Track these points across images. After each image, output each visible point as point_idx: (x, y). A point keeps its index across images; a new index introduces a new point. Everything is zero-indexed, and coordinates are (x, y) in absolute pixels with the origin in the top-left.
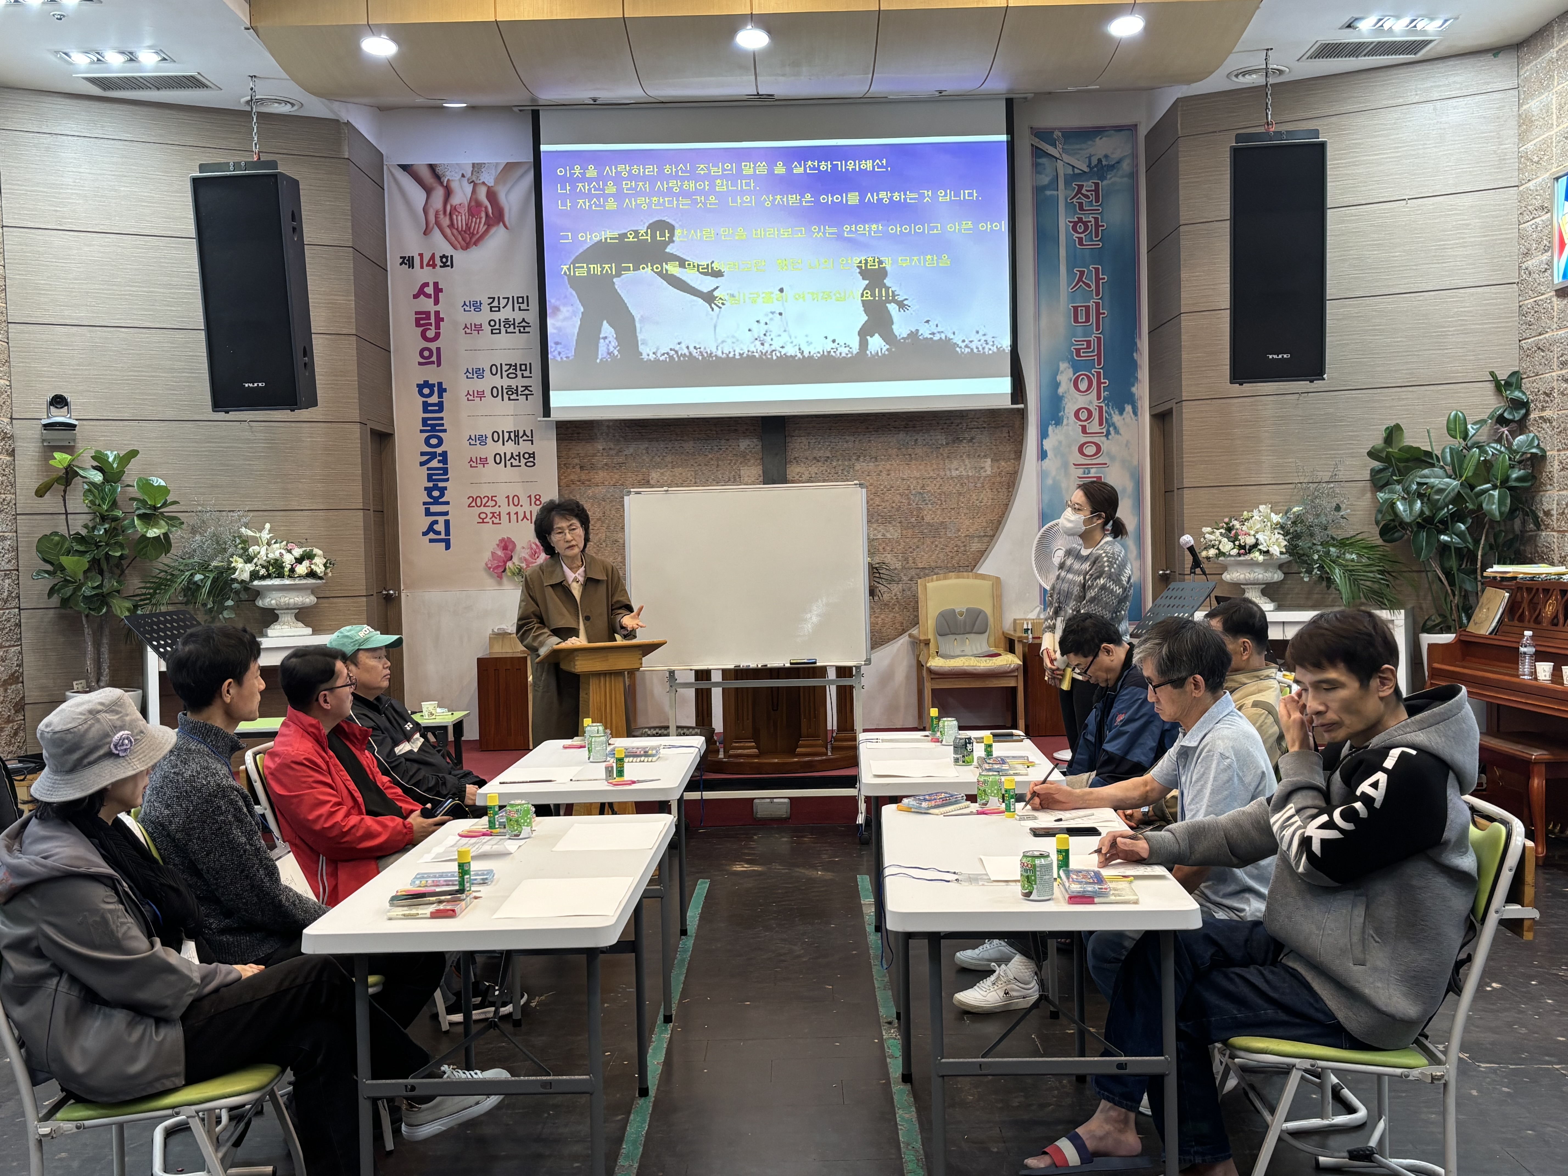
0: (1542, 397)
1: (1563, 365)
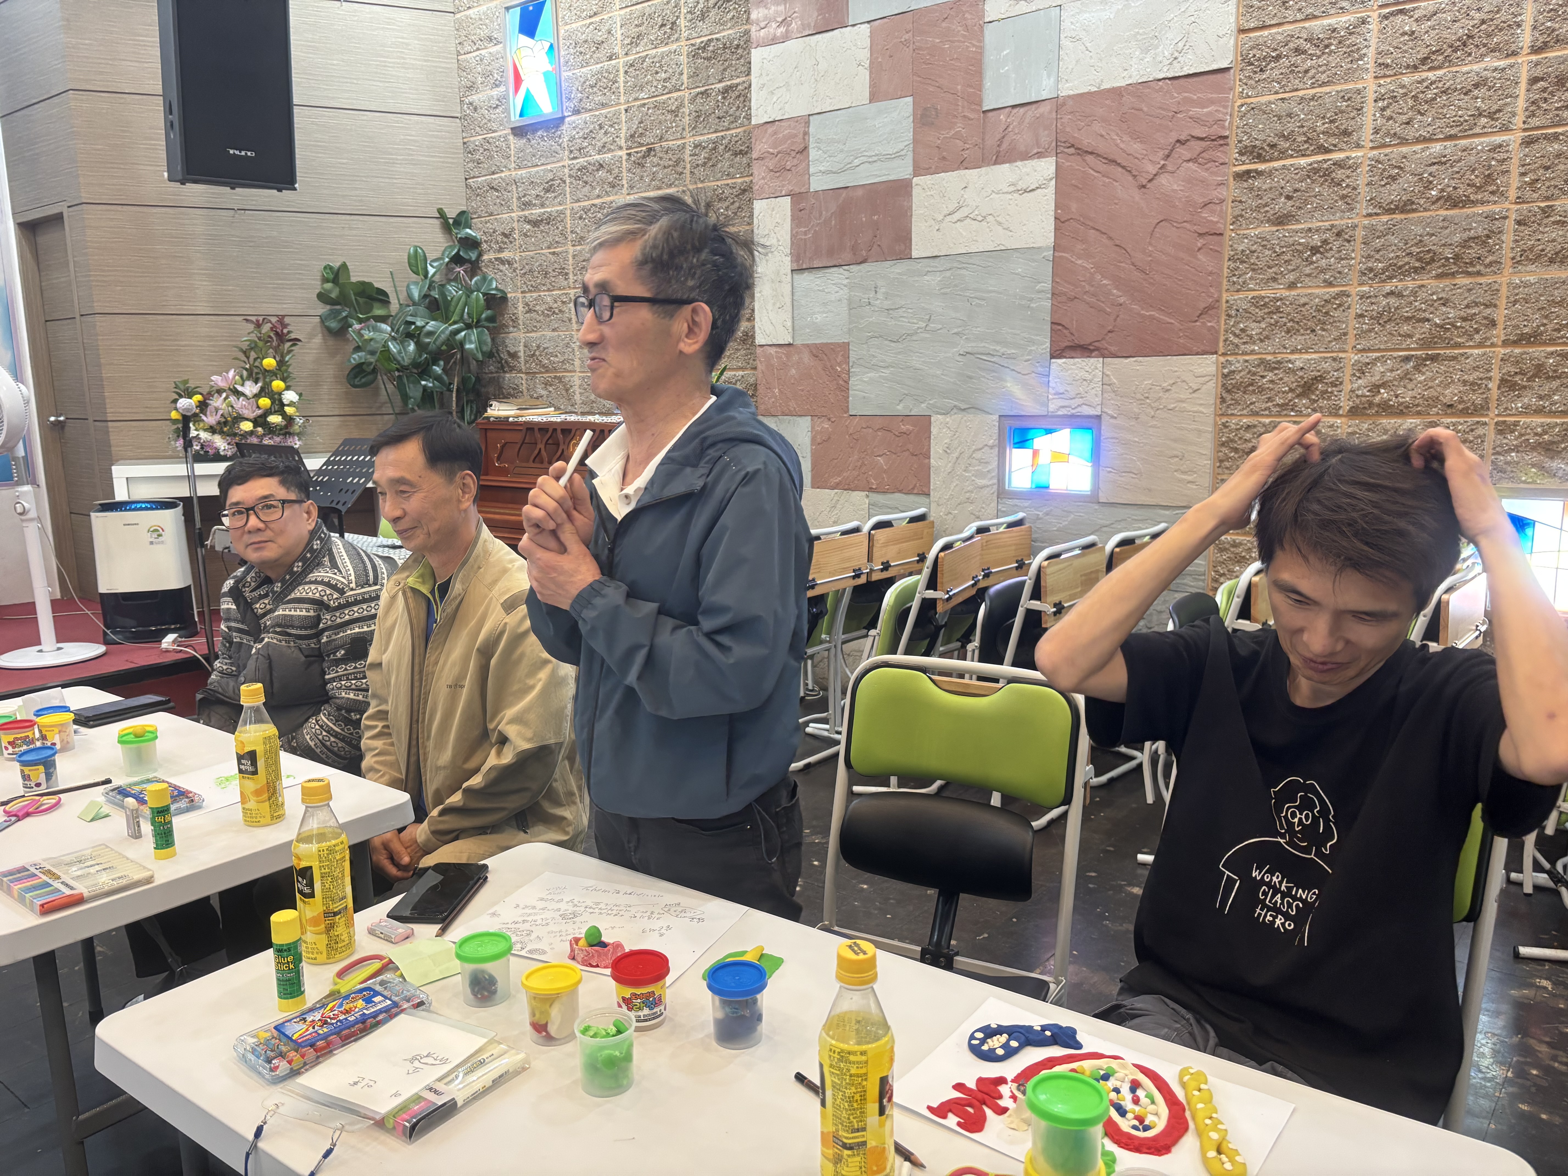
0: (499, 238)
1: (527, 205)
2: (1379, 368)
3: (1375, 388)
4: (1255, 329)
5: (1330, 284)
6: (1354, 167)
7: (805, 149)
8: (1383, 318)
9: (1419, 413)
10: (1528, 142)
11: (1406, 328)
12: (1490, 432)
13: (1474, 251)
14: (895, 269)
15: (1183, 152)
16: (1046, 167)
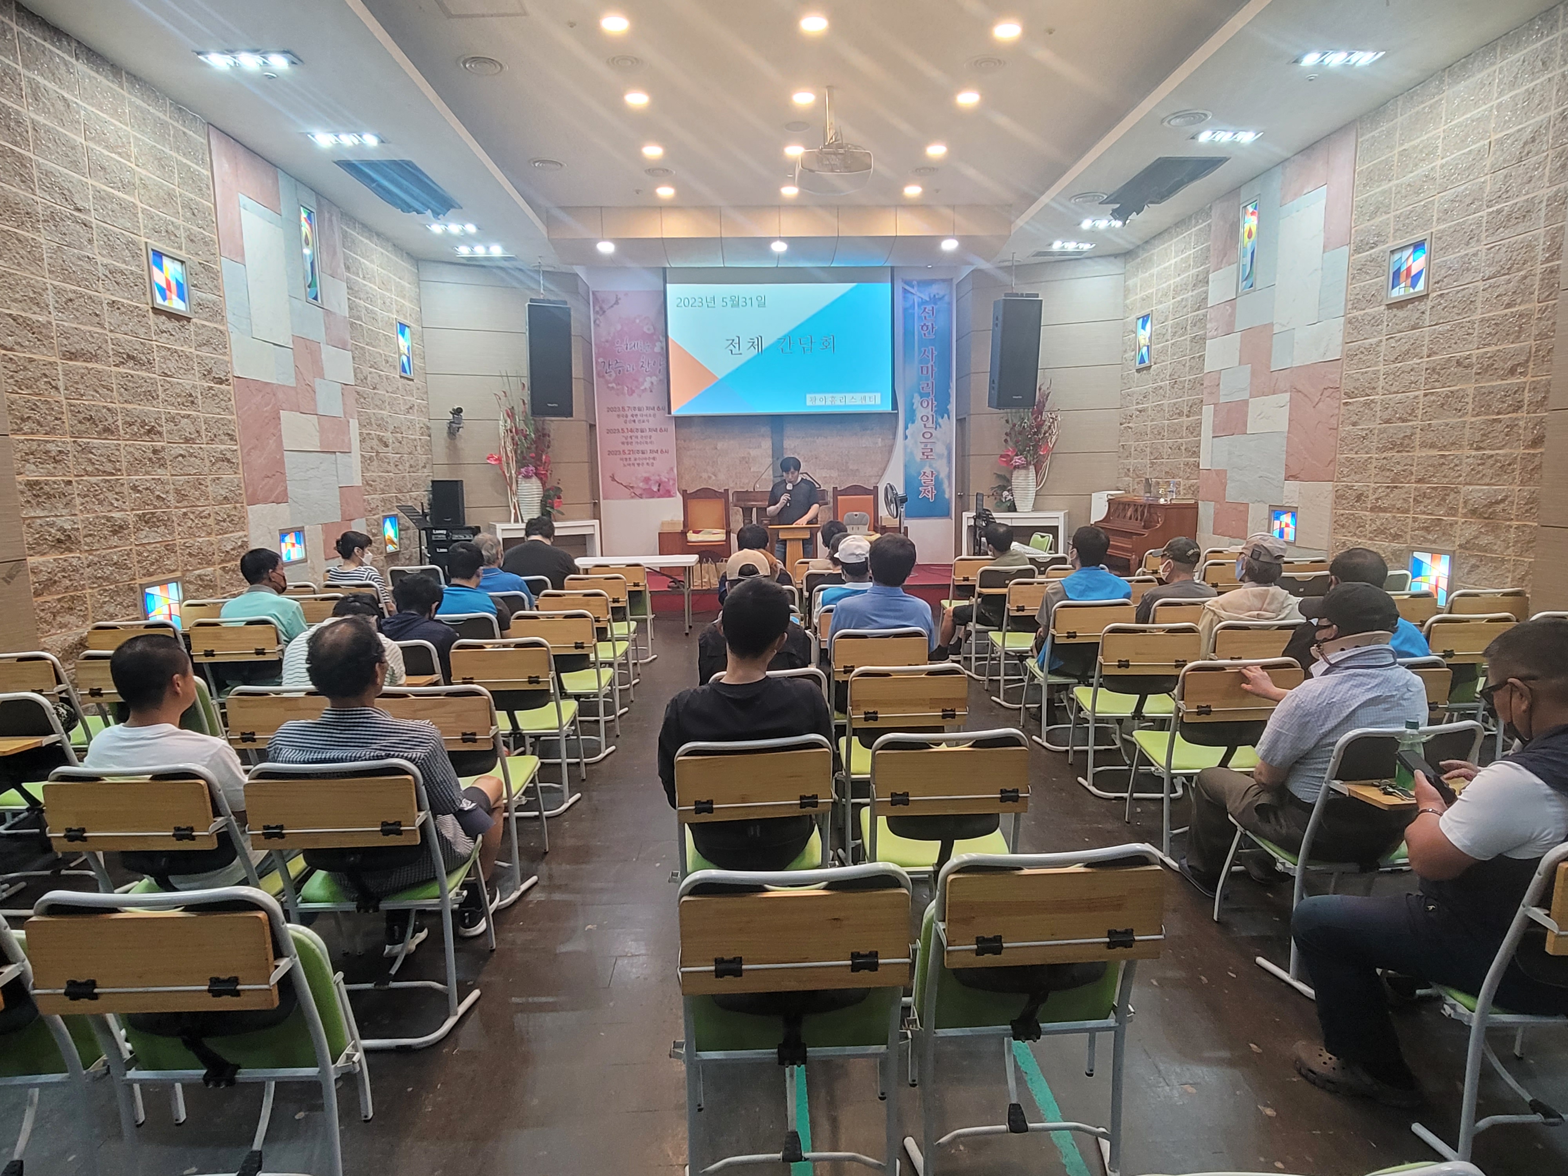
0: (1129, 417)
1: (1138, 403)
2: (1380, 490)
3: (1377, 499)
4: (1346, 471)
5: (1367, 453)
6: (1376, 403)
7: (1219, 385)
8: (1382, 469)
9: (1390, 512)
10: (1425, 395)
11: (1388, 474)
12: (1410, 521)
13: (1406, 442)
14: (1243, 437)
15: (1326, 393)
16: (1287, 396)
